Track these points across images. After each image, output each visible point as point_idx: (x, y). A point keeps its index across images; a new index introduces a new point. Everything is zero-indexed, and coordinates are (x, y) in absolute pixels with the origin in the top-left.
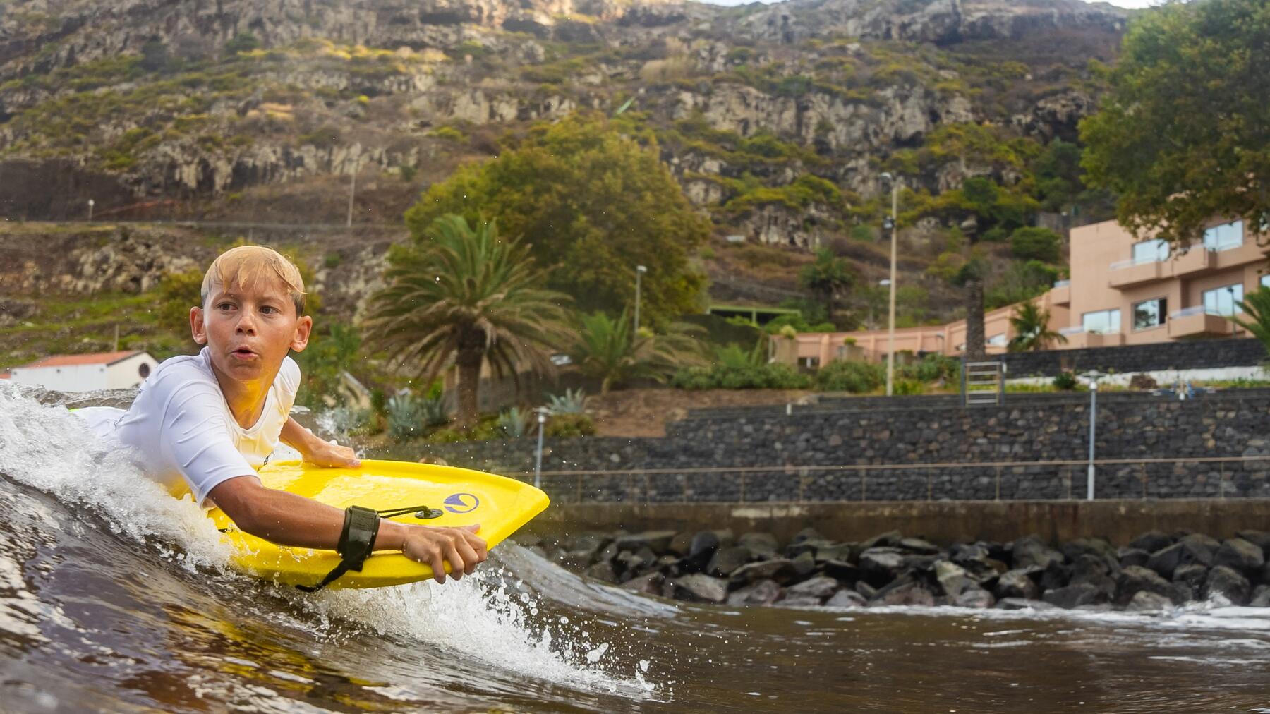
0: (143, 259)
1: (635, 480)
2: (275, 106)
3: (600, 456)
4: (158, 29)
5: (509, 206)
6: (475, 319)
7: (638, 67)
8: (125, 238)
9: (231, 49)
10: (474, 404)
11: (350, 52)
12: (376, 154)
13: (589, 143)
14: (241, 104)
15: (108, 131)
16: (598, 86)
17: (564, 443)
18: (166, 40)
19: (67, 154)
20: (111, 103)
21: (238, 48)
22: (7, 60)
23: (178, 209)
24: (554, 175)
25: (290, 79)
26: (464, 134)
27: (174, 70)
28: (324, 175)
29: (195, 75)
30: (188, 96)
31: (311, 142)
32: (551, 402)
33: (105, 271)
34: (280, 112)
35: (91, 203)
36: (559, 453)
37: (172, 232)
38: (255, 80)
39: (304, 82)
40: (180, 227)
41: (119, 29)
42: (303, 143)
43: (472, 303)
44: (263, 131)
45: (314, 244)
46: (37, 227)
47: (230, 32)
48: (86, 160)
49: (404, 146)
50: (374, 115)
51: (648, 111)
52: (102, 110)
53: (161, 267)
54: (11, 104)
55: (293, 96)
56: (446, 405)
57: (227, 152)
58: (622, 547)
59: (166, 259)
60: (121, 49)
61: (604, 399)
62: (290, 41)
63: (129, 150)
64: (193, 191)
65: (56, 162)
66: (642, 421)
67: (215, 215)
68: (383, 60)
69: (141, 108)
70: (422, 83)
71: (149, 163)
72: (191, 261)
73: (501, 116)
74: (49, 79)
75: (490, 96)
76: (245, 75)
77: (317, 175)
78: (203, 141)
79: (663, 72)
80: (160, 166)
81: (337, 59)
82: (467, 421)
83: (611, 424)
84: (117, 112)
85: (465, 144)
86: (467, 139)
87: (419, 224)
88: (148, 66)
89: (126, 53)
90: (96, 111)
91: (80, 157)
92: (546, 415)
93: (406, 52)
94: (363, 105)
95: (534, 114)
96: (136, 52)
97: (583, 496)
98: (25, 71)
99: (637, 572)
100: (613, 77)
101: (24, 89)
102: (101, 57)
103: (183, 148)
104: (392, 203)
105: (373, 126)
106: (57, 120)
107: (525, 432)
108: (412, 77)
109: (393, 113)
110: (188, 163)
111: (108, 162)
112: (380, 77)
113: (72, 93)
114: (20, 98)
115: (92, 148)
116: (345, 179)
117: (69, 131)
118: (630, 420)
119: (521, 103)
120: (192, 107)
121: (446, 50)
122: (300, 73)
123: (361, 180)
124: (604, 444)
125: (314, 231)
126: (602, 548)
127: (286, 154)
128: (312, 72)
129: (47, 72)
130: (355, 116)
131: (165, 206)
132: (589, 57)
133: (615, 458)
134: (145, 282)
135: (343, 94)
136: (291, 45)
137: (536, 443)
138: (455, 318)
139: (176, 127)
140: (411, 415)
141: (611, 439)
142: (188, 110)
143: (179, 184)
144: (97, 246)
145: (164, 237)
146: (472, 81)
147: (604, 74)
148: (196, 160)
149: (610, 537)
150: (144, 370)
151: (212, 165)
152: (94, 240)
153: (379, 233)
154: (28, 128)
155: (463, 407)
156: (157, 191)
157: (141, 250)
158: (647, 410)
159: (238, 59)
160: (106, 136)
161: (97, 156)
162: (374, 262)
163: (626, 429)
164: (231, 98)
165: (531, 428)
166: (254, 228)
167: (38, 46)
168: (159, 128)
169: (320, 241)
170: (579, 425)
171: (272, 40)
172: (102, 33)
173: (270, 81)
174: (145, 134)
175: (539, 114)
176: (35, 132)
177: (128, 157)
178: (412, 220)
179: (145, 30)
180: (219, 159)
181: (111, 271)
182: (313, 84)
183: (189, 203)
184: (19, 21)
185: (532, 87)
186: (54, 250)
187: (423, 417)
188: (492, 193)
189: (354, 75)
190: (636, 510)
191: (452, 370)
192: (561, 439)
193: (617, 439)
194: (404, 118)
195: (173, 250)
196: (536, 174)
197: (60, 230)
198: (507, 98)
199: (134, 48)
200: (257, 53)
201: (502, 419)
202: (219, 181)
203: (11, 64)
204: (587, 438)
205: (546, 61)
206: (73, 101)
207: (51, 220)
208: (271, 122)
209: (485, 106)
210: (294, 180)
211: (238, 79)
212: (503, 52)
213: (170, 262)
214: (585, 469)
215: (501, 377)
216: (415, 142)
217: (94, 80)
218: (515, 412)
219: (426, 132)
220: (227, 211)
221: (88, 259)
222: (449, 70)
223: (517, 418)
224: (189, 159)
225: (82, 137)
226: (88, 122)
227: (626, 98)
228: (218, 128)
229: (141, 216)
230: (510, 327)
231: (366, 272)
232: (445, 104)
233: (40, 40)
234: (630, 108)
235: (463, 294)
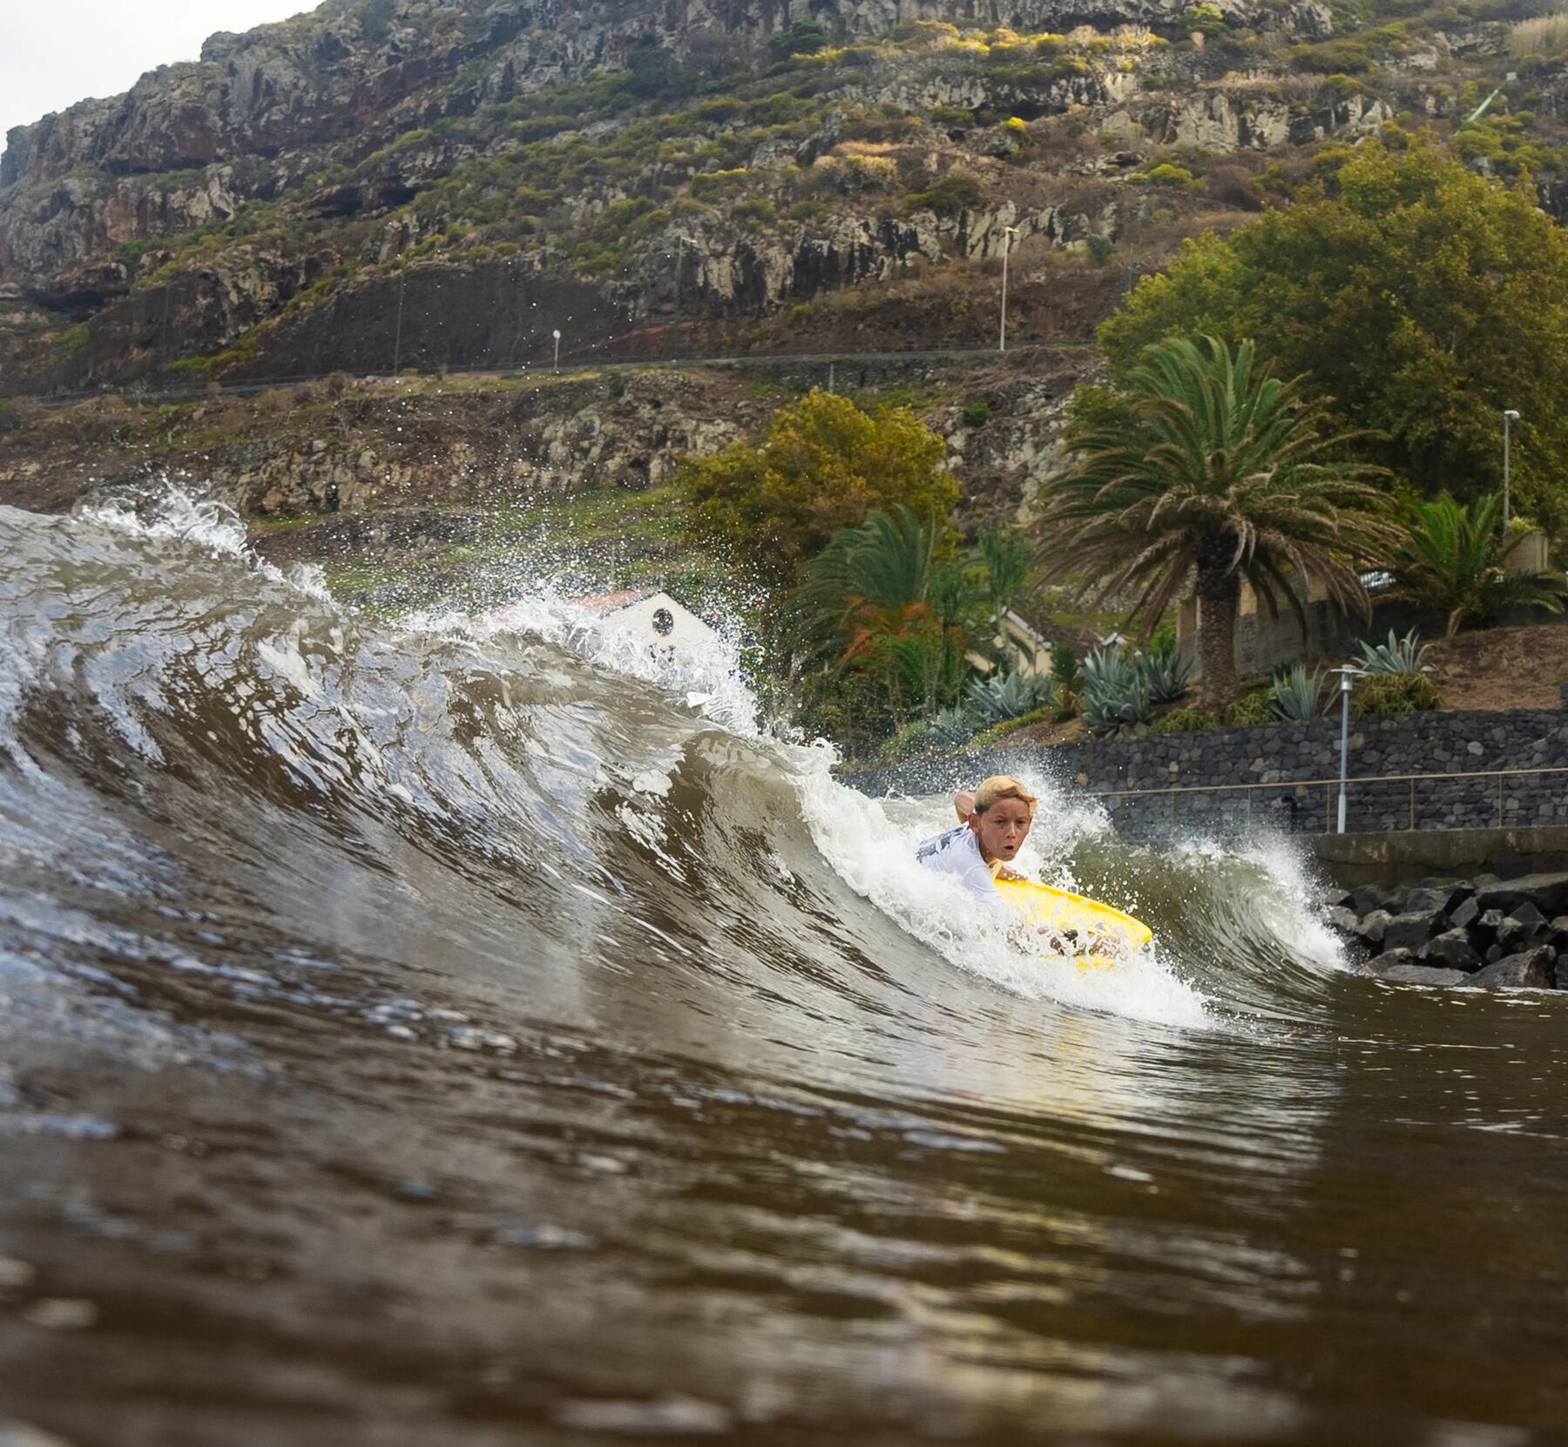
0: (649, 428)
1: (1508, 785)
2: (860, 146)
3: (1448, 746)
4: (653, 23)
5: (1279, 308)
6: (1224, 516)
7: (1502, 32)
8: (619, 393)
9: (779, 51)
10: (1229, 663)
11: (988, 43)
12: (1044, 219)
13: (1413, 187)
14: (804, 146)
15: (577, 207)
16: (1431, 73)
17: (1385, 725)
18: (667, 42)
19: (510, 252)
20: (581, 159)
21: (792, 48)
22: (401, 97)
23: (704, 336)
24: (1355, 249)
25: (885, 97)
26: (1197, 175)
27: (685, 91)
28: (955, 262)
29: (720, 101)
30: (711, 137)
31: (929, 205)
32: (1362, 654)
33: (586, 452)
34: (873, 157)
35: (557, 334)
36: (1377, 742)
37: (698, 377)
38: (823, 102)
39: (910, 98)
40: (709, 367)
41: (587, 28)
42: (914, 207)
43: (1218, 489)
44: (844, 192)
45: (941, 384)
46: (467, 382)
47: (778, 19)
48: (543, 261)
49: (1091, 204)
50: (1036, 149)
51: (1526, 113)
52: (565, 173)
53: (681, 441)
54: (412, 171)
55: (892, 128)
56: (1182, 666)
57: (783, 231)
58: (1487, 903)
59: (689, 425)
60: (593, 63)
61: (1454, 645)
62: (882, 28)
63: (616, 239)
64: (730, 304)
65: (494, 266)
66: (1521, 682)
67: (769, 343)
68: (1046, 50)
69: (632, 164)
70: (1118, 86)
71: (650, 259)
72: (731, 426)
73: (1261, 137)
74: (473, 124)
75: (1240, 103)
76: (807, 94)
77: (942, 261)
78: (741, 214)
79: (1549, 39)
80: (671, 263)
81: (966, 55)
82: (1218, 691)
83: (1467, 688)
84: (591, 174)
85: (1199, 192)
86: (1201, 183)
87: (1122, 349)
88: (640, 90)
89: (600, 68)
90: (556, 173)
91: (533, 256)
92: (1353, 679)
93: (1085, 35)
94: (1015, 133)
95: (1319, 130)
96: (617, 66)
97: (1420, 816)
98: (433, 112)
99: (1513, 943)
100: (1457, 54)
101: (433, 143)
102: (559, 80)
103: (707, 229)
104: (1074, 305)
105: (1033, 170)
106: (492, 194)
107: (1319, 710)
108: (1099, 77)
109: (1069, 143)
110: (717, 256)
111: (581, 262)
112: (1041, 82)
113: (513, 145)
114: (428, 160)
115: (552, 238)
116: (991, 268)
117: (511, 213)
118: (1500, 681)
119: (1294, 112)
120: (720, 157)
121: (1156, 26)
122: (904, 83)
123: (1019, 268)
124: (1456, 725)
125: (940, 363)
126: (1451, 907)
127: (887, 229)
128: (923, 82)
129: (469, 112)
130: (1002, 155)
131: (683, 333)
132: (1412, 20)
133: (1475, 748)
134: (655, 467)
135: (979, 117)
136: (885, 36)
137: (1338, 726)
138: (1192, 518)
139: (695, 194)
140: (1123, 685)
141: (1468, 716)
142: (712, 161)
143: (705, 292)
144: (571, 410)
145: (683, 386)
146: (1205, 78)
147: (1442, 49)
148: (731, 250)
149: (1466, 886)
150: (663, 622)
151: (759, 257)
152: (564, 398)
153: (1055, 361)
154: (443, 211)
155: (1211, 668)
156: (667, 307)
157: (645, 412)
158: (1529, 663)
159: (794, 66)
160: (576, 217)
161: (561, 253)
162: (1049, 411)
163: (1492, 697)
164: (785, 136)
165: (1328, 700)
166: (837, 363)
167: (452, 67)
168: (666, 196)
169: (952, 380)
170: (1410, 693)
171: (850, 28)
172: (560, 38)
173: (853, 103)
174: (642, 209)
175: (1328, 130)
176: (455, 217)
177: (615, 250)
178: (1109, 341)
179: (632, 27)
180: (770, 245)
181: (595, 451)
182: (927, 101)
183: (722, 324)
184: (417, 27)
185: (1313, 81)
186: (499, 420)
187: (1141, 689)
188: (1246, 288)
189: (997, 80)
190: (1511, 838)
191: (1189, 604)
192: (1381, 719)
193: (1478, 716)
194: (1091, 153)
195: (700, 409)
196: (1325, 248)
197: (506, 384)
198: (1269, 105)
199: (615, 58)
200: (827, 53)
201: (1278, 689)
202: (772, 284)
203: (408, 102)
204: (1426, 715)
205: (1337, 34)
206: (514, 159)
207: (489, 368)
208: (857, 173)
209: (1230, 121)
210: (903, 274)
211: (795, 102)
212: (1258, 23)
213: (696, 431)
214: (1424, 769)
215: (1275, 612)
216: (1113, 194)
217: (550, 119)
218: (1299, 674)
219: (1130, 174)
220: (789, 335)
221: (557, 432)
222: (1165, 61)
223: (1303, 685)
224: (720, 248)
225: (532, 219)
226: (544, 194)
227: (1483, 92)
228: (766, 191)
229: (643, 352)
230: (1284, 526)
231: (1035, 431)
232: (1160, 123)
233: (454, 55)
234: (1489, 110)
235: (1203, 477)
